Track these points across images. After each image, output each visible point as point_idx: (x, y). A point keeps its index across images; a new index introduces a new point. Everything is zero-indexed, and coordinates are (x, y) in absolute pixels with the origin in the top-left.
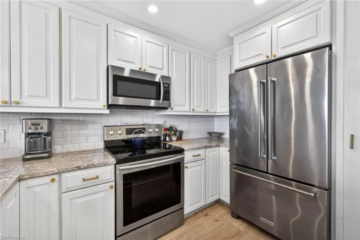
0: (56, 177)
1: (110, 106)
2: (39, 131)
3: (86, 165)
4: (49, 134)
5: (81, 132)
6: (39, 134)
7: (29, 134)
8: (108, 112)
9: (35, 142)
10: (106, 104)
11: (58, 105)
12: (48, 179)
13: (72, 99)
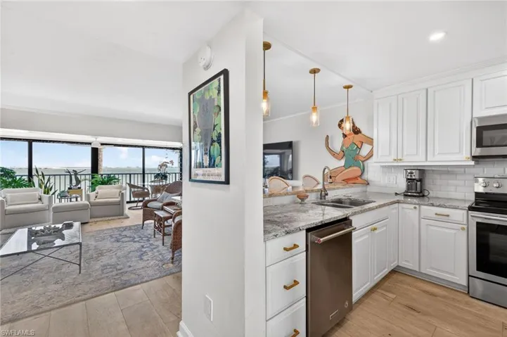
0: (417, 206)
1: (474, 158)
2: (414, 177)
3: (438, 204)
4: (420, 180)
5: (450, 182)
6: (414, 179)
7: (408, 179)
8: (473, 163)
9: (411, 185)
10: (469, 156)
11: (424, 160)
12: (412, 206)
13: (436, 154)
